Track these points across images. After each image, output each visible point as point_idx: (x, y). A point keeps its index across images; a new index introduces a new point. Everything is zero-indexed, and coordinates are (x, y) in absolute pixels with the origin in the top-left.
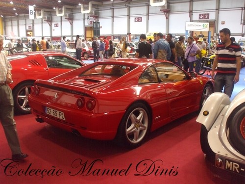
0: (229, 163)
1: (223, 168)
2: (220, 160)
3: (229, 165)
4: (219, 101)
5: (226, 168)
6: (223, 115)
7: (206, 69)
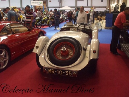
0: (50, 70)
1: (47, 73)
2: (45, 69)
3: (50, 71)
4: (43, 40)
5: (49, 72)
6: (46, 47)
7: (42, 25)
